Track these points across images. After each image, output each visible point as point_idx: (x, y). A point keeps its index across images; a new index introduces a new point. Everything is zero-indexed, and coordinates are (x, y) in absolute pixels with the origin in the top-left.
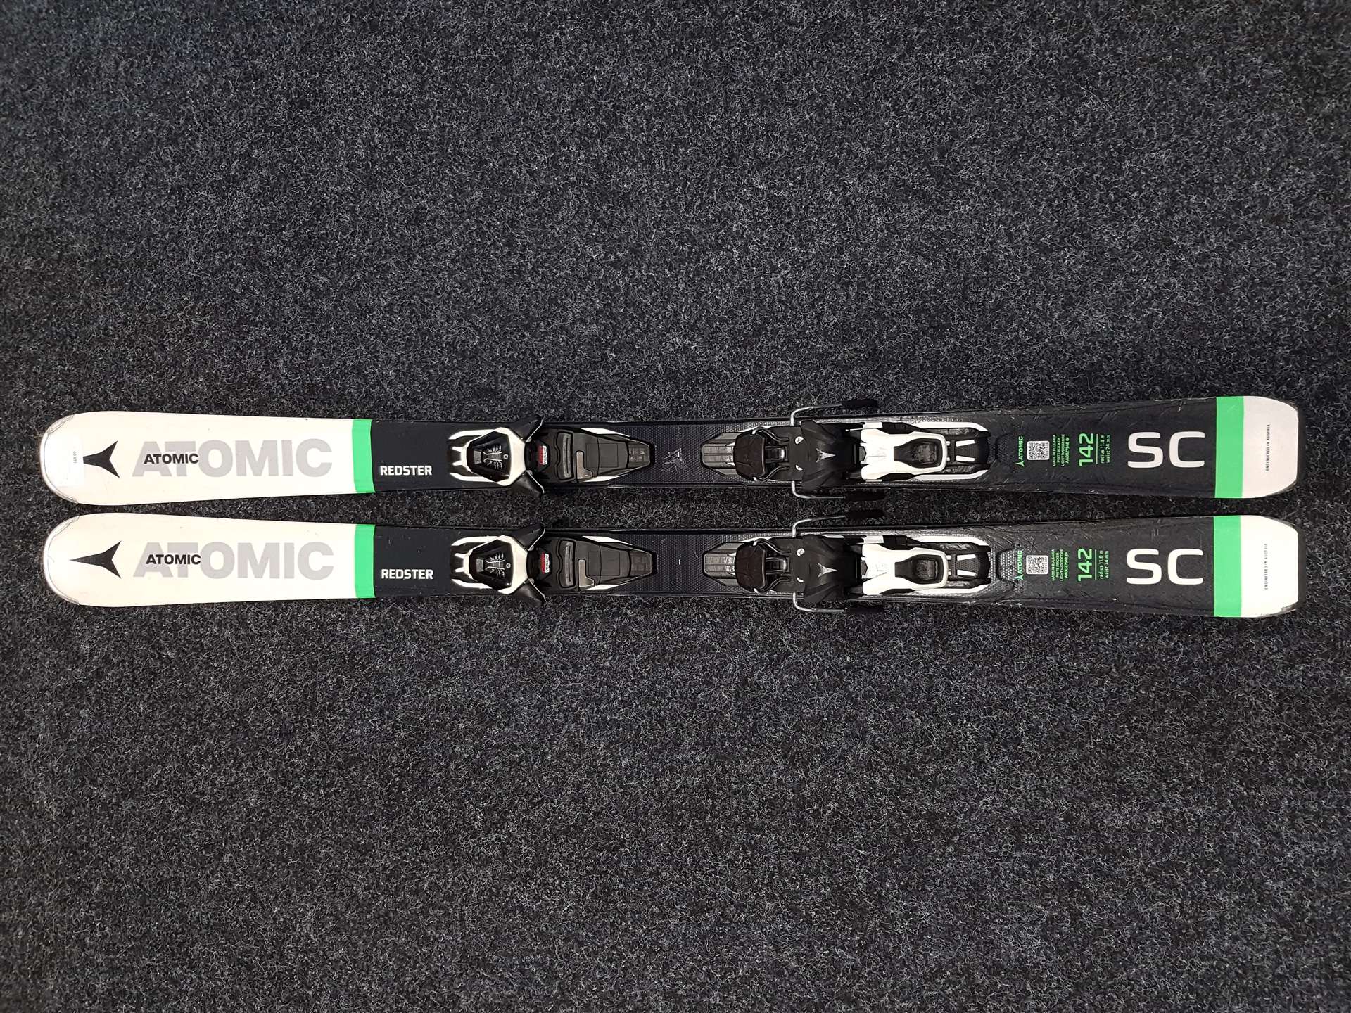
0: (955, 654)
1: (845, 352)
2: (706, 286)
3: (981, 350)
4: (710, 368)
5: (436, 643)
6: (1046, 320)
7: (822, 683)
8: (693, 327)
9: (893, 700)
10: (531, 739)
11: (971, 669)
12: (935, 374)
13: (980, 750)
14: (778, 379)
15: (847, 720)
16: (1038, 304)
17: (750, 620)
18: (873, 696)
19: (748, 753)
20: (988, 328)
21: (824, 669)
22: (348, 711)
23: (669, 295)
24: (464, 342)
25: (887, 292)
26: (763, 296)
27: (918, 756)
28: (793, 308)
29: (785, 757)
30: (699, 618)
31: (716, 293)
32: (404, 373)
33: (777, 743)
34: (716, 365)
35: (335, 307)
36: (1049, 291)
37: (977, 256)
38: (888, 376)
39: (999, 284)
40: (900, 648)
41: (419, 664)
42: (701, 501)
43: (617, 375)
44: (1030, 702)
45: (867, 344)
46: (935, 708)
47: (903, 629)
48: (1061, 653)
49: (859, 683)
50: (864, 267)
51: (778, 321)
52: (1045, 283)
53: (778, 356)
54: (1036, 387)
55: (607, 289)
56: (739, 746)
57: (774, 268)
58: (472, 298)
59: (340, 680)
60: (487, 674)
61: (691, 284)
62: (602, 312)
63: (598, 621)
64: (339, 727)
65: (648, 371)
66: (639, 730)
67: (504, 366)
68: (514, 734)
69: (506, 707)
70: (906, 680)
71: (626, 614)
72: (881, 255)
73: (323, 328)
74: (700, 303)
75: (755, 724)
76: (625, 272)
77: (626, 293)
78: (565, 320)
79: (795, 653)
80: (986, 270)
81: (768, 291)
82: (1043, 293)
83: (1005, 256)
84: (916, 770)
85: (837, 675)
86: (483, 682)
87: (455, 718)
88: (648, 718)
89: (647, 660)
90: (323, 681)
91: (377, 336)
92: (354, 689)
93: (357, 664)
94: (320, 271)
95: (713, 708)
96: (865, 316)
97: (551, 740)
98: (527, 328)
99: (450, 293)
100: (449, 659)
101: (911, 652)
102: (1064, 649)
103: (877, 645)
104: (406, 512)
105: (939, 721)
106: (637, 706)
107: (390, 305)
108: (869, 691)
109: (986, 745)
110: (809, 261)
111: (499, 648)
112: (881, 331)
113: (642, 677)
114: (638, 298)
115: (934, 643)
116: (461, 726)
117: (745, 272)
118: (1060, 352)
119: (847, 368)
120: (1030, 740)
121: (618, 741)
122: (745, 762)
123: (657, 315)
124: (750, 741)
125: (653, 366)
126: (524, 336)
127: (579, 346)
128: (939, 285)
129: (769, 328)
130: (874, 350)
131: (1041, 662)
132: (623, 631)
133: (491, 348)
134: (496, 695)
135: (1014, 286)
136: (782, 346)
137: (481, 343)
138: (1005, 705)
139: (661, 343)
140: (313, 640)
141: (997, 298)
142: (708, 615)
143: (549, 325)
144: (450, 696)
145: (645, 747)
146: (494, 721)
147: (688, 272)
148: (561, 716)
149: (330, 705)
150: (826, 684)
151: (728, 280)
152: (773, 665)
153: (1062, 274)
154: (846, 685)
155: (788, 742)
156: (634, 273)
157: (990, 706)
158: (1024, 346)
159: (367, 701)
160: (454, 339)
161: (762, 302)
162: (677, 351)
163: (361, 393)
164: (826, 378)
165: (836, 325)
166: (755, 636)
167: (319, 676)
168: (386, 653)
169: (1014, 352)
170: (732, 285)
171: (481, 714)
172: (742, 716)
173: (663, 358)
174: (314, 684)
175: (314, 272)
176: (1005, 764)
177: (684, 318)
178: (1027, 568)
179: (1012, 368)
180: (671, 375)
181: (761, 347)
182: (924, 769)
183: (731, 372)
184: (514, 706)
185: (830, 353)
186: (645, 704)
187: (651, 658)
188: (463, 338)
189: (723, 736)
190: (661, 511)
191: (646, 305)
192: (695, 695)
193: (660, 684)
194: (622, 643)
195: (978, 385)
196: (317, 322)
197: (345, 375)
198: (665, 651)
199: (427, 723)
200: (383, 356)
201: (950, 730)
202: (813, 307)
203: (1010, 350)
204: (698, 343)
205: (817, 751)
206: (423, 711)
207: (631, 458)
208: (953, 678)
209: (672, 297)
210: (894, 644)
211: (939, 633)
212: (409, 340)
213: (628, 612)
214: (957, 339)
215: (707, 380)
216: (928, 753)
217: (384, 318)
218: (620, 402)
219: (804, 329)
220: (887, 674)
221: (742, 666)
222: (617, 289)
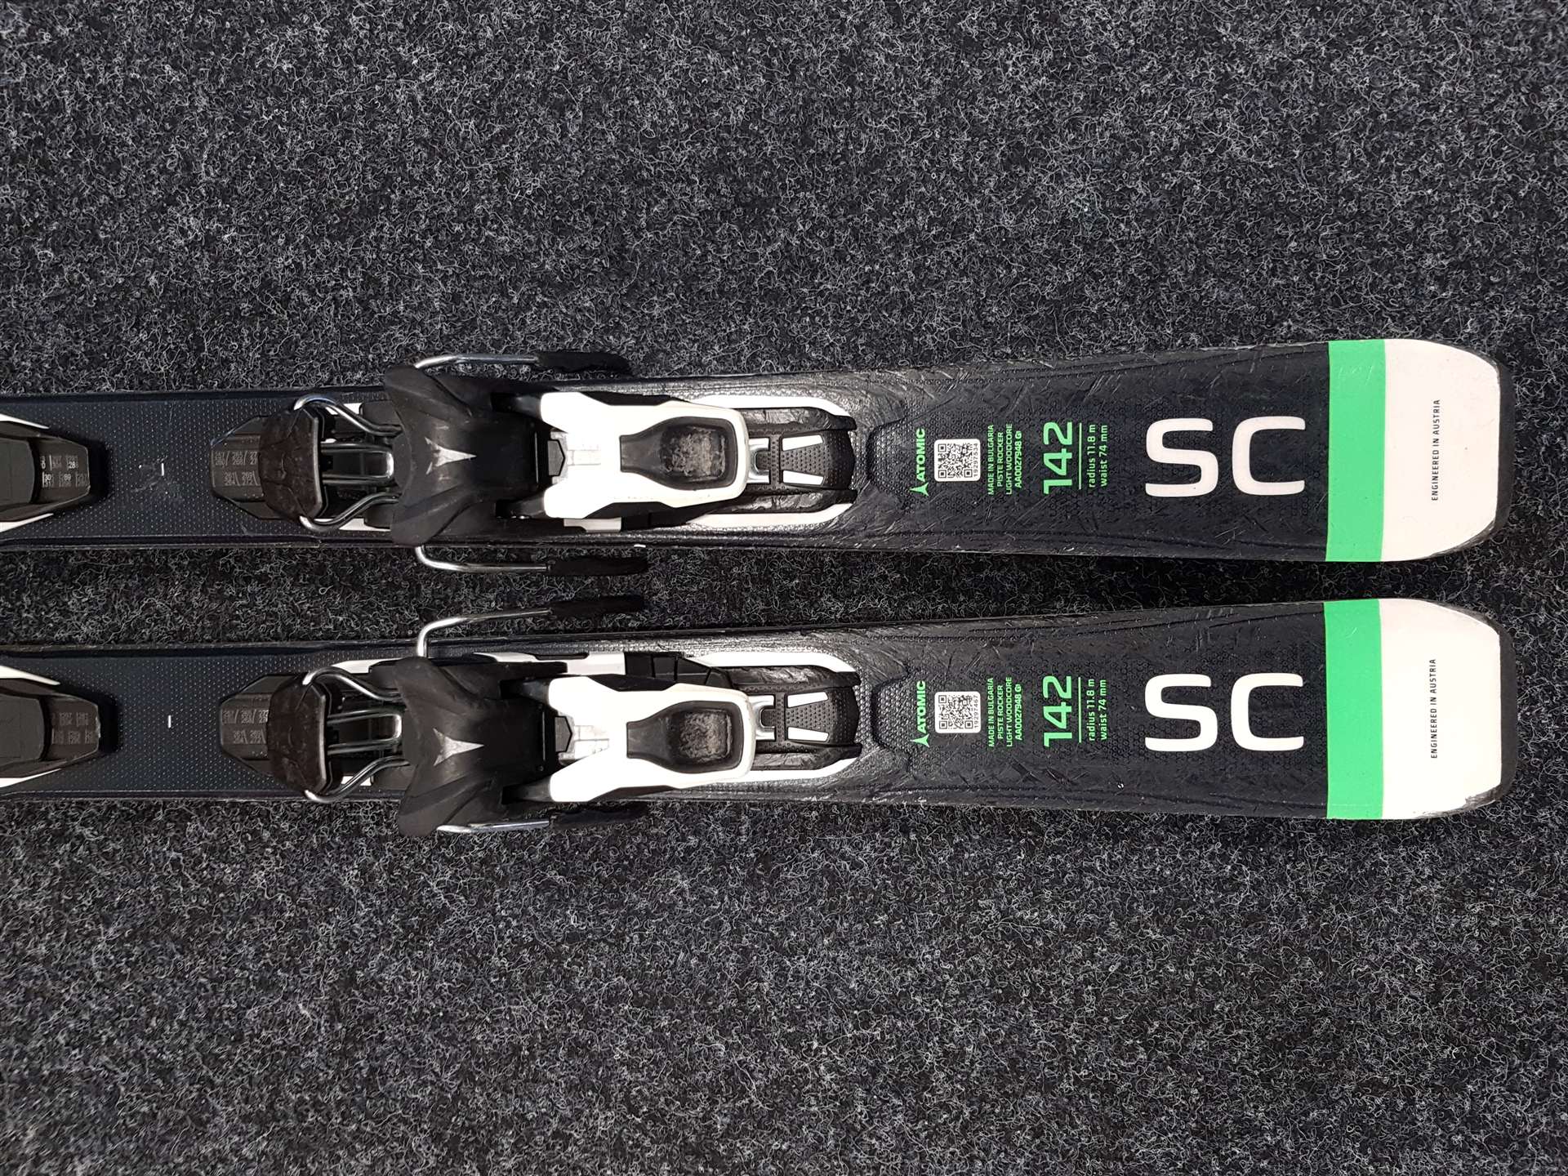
0: (795, 900)
1: (560, 254)
2: (255, 105)
3: (840, 256)
4: (266, 283)
6: (971, 192)
7: (518, 974)
8: (226, 194)
9: (668, 1004)
11: (828, 931)
12: (749, 305)
13: (847, 1104)
14: (415, 310)
15: (571, 1053)
16: (954, 160)
17: (361, 842)
18: (624, 998)
19: (356, 1136)
20: (854, 207)
21: (521, 944)
23: (173, 122)
25: (647, 126)
26: (380, 127)
27: (721, 1122)
28: (445, 156)
29: (437, 1138)
30: (247, 843)
31: (278, 118)
33: (420, 1109)
34: (278, 279)
36: (976, 130)
37: (829, 54)
38: (651, 305)
39: (877, 115)
40: (681, 892)
42: (247, 580)
43: (57, 298)
44: (948, 997)
45: (604, 235)
46: (755, 1019)
47: (688, 850)
48: (1009, 892)
49: (596, 974)
50: (598, 73)
51: (413, 182)
52: (969, 115)
53: (414, 259)
54: (953, 334)
55: (34, 107)
56: (336, 1120)
57: (403, 68)
61: (221, 98)
62: (24, 159)
63: (20, 854)
65: (128, 291)
66: (114, 1094)
70: (694, 961)
71: (81, 837)
72: (633, 47)
74: (242, 140)
75: (372, 1070)
76: (76, 70)
77: (79, 117)
79: (460, 910)
80: (848, 84)
81: (392, 117)
82: (966, 138)
83: (887, 56)
84: (714, 1152)
85: (549, 956)
88: (136, 1067)
89: (132, 937)
95: (278, 1041)
96: (601, 177)
101: (705, 899)
102: (1012, 885)
103: (635, 886)
105: (762, 1047)
106: (110, 1041)
108: (617, 988)
109: (860, 1092)
110: (481, 53)
112: (634, 209)
113: (121, 978)
114: (105, 128)
115: (752, 880)
117: (342, 75)
118: (1000, 261)
119: (566, 287)
120: (949, 1077)
121: (68, 1122)
122: (352, 1155)
123: (147, 165)
124: (362, 1108)
125: (138, 278)
128: (754, 115)
129: (396, 197)
130: (622, 249)
131: (968, 909)
132: (76, 875)
135: (905, 120)
136: (424, 237)
138: (896, 1005)
139: (156, 227)
141: (871, 146)
142: (266, 835)
145: (131, 1132)
147: (215, 72)
150: (527, 977)
151: (305, 92)
152: (413, 939)
153: (1003, 97)
154: (568, 977)
155: (445, 1106)
156: (95, 72)
157: (867, 1009)
158: (926, 247)
161: (379, 140)
162: (192, 245)
164: (520, 309)
165: (539, 194)
166: (372, 878)
169: (906, 259)
170: (312, 101)
172: (344, 1054)
173: (160, 261)
176: (898, 1133)
177: (206, 173)
178: (938, 719)
179: (904, 295)
180: (177, 299)
181: (377, 239)
182: (731, 1152)
183: (312, 293)
185: (526, 256)
186: (130, 1036)
187: (140, 934)
189: (301, 1101)
190: (159, 604)
191: (123, 144)
192: (239, 1013)
193: (162, 991)
194: (74, 900)
195: (835, 329)
198: (171, 919)
201: (785, 1064)
202: (489, 154)
203: (900, 256)
204: (239, 229)
205: (507, 1123)
207: (46, 478)
208: (791, 952)
209: (180, 127)
210: (668, 885)
211: (762, 857)
213: (87, 832)
214: (792, 231)
215: (259, 311)
216: (741, 1116)
218: (65, 360)
219: (471, 201)
220: (655, 949)
221: (344, 946)
222: (57, 107)
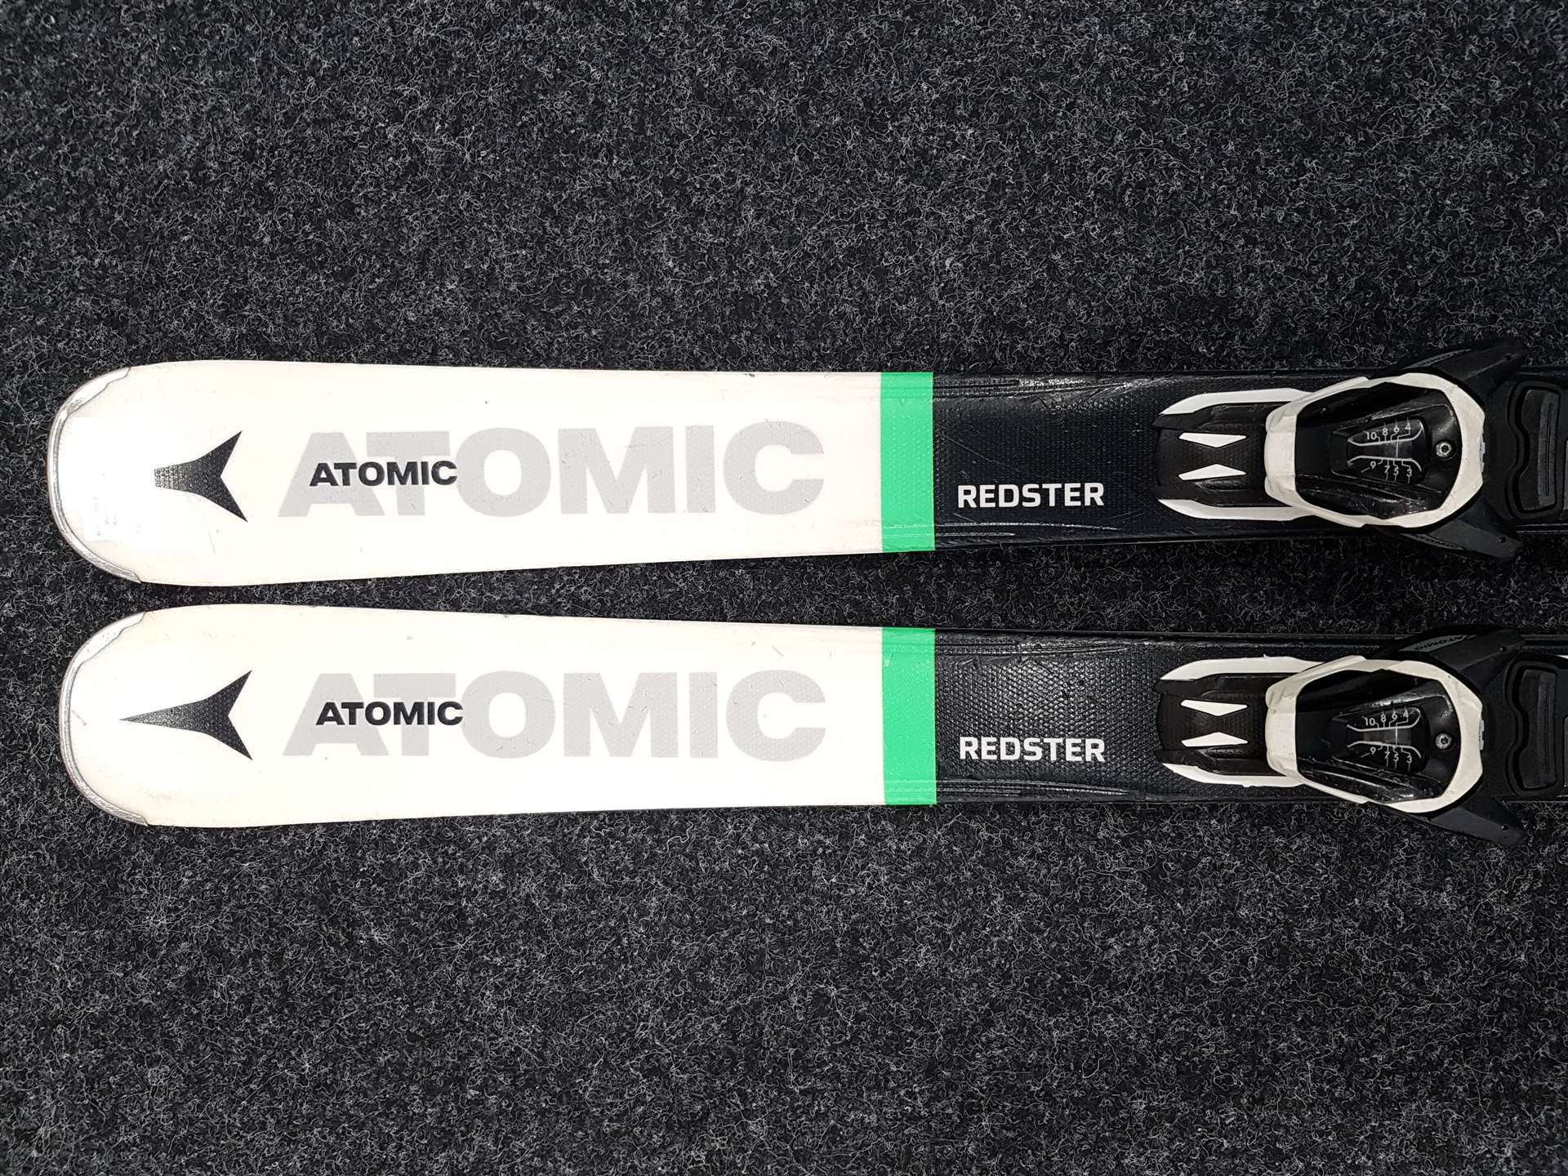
5: (1073, 907)
10: (1321, 1134)
22: (844, 1069)
24: (1141, 186)
32: (985, 265)
35: (802, 108)
41: (1028, 959)
58: (1165, 79)
59: (821, 996)
60: (1206, 982)
64: (819, 1106)
67: (1251, 241)
68: (1278, 1126)
69: (1255, 1060)
73: (773, 158)
78: (1411, 128)
86: (1195, 1001)
87: (1122, 1087)
90: (777, 1000)
91: (913, 175)
92: (859, 1018)
93: (866, 958)
94: (763, 20)
97: (1375, 1137)
98: (1310, 149)
99: (1106, 69)
100: (1106, 948)
104: (989, 596)
107: (948, 100)
111: (1235, 921)
116: (1140, 1105)
126: (1301, 169)
127: (1446, 192)
133: (1216, 200)
134: (1230, 1031)
137: (1188, 187)
140: (752, 901)
143: (1368, 142)
144: (1108, 1034)
146: (1225, 1093)
148: (1399, 1079)
149: (797, 1056)
159: (894, 1047)
160: (1117, 178)
163: (871, 313)
167: (766, 988)
168: (940, 933)
171: (1191, 1077)
174: (757, 1005)
175: (747, 24)
184: (1276, 1058)
188: (1142, 176)
196: (755, 144)
197: (829, 270)
199: (1048, 1096)
200: (931, 223)
206: (1039, 1070)
212: (997, 185)
217: (932, 131)
